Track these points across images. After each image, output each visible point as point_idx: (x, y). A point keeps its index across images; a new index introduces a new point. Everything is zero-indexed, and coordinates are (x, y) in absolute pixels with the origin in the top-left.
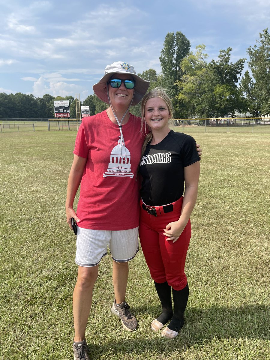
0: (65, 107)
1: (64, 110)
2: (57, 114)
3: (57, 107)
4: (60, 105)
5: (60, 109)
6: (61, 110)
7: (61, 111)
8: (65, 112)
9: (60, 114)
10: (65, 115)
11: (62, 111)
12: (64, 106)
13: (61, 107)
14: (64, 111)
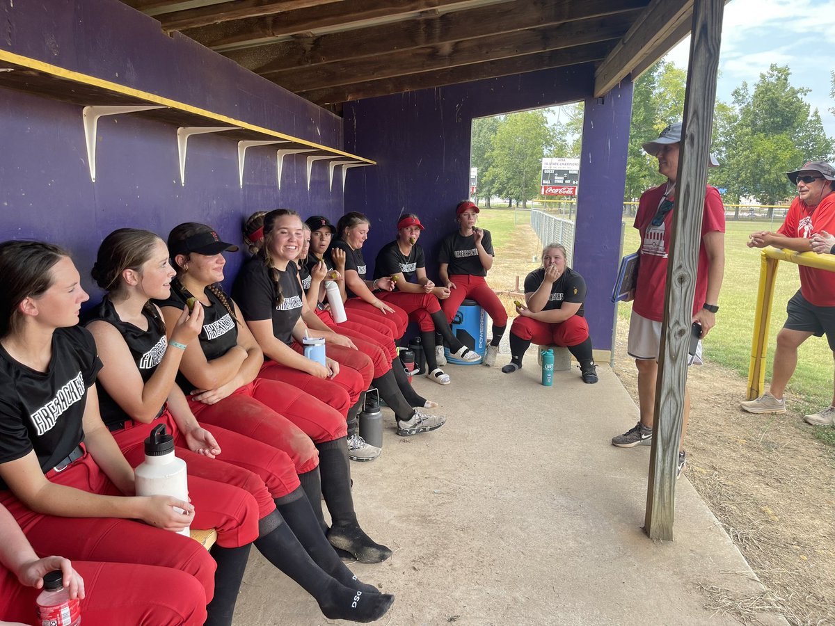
0: (570, 172)
1: (565, 179)
2: (545, 188)
3: (548, 172)
4: (557, 169)
5: (556, 178)
6: (559, 179)
7: (559, 182)
8: (567, 184)
9: (553, 188)
10: (567, 190)
11: (562, 182)
12: (568, 171)
13: (560, 173)
14: (566, 182)
